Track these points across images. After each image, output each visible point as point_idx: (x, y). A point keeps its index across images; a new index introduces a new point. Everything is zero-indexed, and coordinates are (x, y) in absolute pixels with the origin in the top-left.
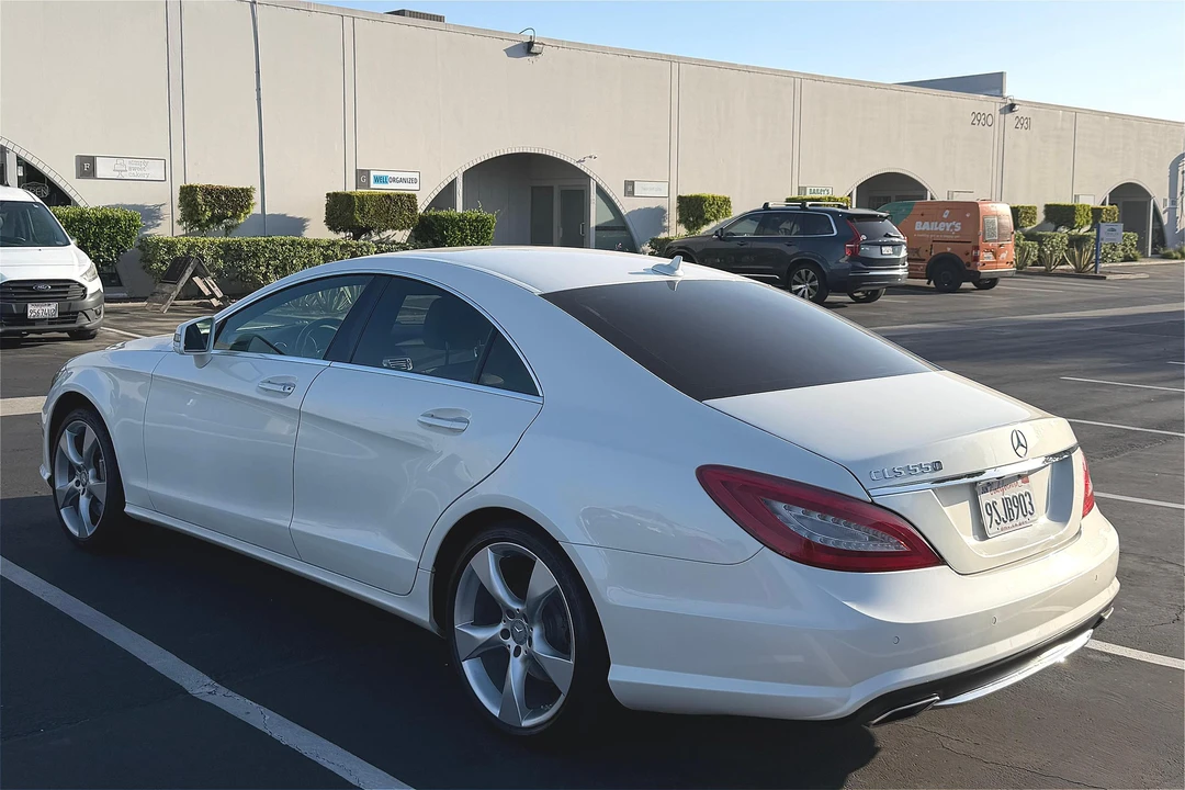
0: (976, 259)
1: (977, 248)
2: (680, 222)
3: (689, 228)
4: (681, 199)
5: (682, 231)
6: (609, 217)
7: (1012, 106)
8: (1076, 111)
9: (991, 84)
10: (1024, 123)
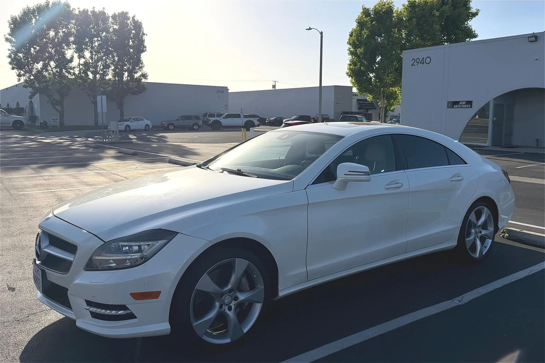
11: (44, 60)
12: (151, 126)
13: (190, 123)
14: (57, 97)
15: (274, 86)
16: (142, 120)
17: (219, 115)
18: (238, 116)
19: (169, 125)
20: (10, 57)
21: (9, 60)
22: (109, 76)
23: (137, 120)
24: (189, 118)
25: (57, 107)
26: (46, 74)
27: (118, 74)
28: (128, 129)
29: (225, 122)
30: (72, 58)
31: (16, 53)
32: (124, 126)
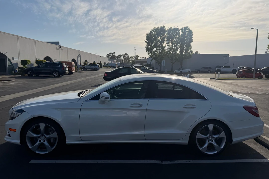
0: (72, 70)
1: (72, 68)
2: (22, 64)
3: (23, 65)
4: (21, 60)
5: (22, 66)
6: (10, 64)
7: (61, 47)
8: (67, 48)
9: (57, 43)
10: (62, 50)
11: (157, 48)
12: (190, 71)
13: (207, 70)
14: (159, 60)
15: (266, 52)
16: (187, 69)
17: (220, 67)
18: (229, 67)
19: (198, 71)
20: (146, 47)
21: (146, 48)
22: (178, 52)
23: (185, 69)
24: (207, 68)
25: (159, 64)
26: (157, 52)
27: (181, 51)
28: (181, 72)
29: (223, 70)
30: (165, 46)
31: (147, 46)
32: (179, 71)
